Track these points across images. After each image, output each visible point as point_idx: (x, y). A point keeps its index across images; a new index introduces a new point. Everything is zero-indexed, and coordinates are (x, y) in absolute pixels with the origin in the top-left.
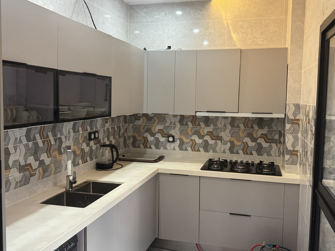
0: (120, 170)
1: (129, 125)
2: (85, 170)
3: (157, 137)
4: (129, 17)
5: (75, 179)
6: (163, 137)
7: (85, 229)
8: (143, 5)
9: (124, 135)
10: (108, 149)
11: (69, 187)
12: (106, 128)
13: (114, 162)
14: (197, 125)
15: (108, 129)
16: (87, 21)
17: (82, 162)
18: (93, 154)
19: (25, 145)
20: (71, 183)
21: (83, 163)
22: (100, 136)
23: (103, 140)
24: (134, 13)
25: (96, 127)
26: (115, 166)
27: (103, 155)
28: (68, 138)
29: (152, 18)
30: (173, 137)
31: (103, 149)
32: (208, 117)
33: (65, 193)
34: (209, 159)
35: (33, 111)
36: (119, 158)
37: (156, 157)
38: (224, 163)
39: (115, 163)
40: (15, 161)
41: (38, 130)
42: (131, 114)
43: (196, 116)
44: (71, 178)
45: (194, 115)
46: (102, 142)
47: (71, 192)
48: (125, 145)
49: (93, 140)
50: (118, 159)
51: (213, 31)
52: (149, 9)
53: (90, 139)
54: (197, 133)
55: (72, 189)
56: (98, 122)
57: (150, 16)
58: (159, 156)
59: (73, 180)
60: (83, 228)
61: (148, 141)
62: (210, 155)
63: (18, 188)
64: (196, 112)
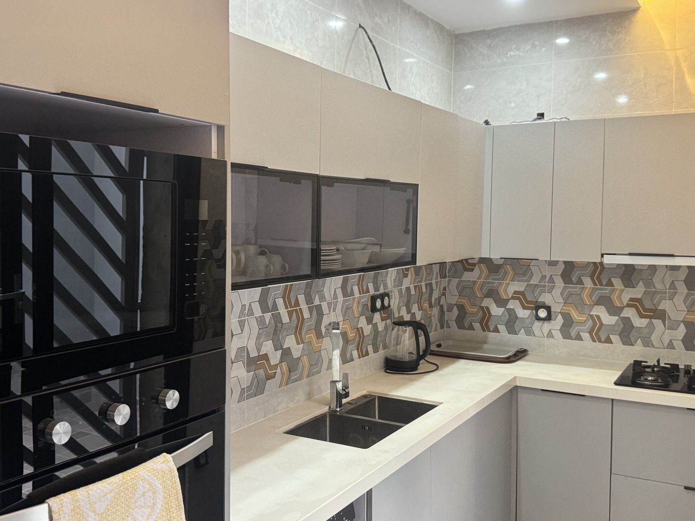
0: (432, 374)
1: (449, 282)
2: (365, 371)
3: (512, 307)
4: (455, 59)
5: (346, 388)
6: (524, 308)
7: (369, 493)
8: (484, 31)
9: (439, 303)
10: (409, 330)
11: (336, 403)
12: (404, 287)
13: (420, 357)
14: (604, 284)
15: (408, 289)
16: (372, 74)
17: (359, 355)
18: (378, 339)
19: (259, 319)
20: (340, 396)
21: (360, 358)
22: (393, 303)
23: (399, 312)
24: (466, 49)
25: (385, 286)
26: (423, 366)
27: (399, 343)
28: (332, 306)
29: (502, 56)
30: (548, 309)
31: (398, 330)
32: (632, 266)
33: (328, 415)
34: (635, 361)
35: (274, 256)
36: (431, 351)
37: (510, 352)
38: (671, 371)
39: (423, 360)
40: (241, 349)
41: (281, 291)
42: (457, 260)
43: (601, 263)
44: (339, 386)
45: (598, 260)
46: (396, 315)
47: (338, 413)
48: (442, 323)
49: (379, 310)
50: (427, 351)
51: (643, 76)
52: (497, 39)
53: (374, 309)
54: (605, 301)
55: (340, 409)
56: (389, 275)
57: (500, 53)
58: (516, 350)
59: (343, 389)
60: (366, 492)
61: (492, 317)
62: (638, 352)
63: (244, 400)
64: (602, 255)
